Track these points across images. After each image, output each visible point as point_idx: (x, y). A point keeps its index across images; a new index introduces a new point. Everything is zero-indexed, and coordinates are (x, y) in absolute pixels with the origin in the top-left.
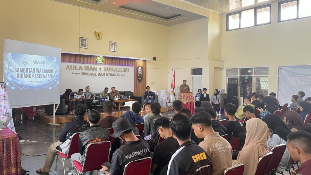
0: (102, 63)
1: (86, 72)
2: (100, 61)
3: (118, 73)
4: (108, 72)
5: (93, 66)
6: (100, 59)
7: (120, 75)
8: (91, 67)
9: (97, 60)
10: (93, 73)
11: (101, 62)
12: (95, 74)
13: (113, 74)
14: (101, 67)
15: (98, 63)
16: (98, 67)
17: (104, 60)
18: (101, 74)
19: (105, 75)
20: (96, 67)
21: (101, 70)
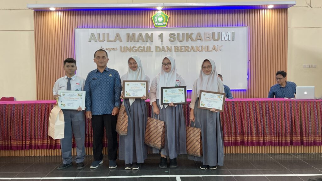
1: (130, 45)
3: (204, 44)
4: (179, 44)
5: (144, 33)
6: (160, 16)
7: (210, 49)
8: (140, 35)
9: (154, 16)
10: (144, 47)
11: (163, 21)
12: (149, 50)
13: (192, 47)
14: (162, 34)
15: (157, 25)
16: (156, 33)
17: (169, 17)
18: (163, 48)
19: (171, 50)
20: (152, 34)
21: (162, 41)
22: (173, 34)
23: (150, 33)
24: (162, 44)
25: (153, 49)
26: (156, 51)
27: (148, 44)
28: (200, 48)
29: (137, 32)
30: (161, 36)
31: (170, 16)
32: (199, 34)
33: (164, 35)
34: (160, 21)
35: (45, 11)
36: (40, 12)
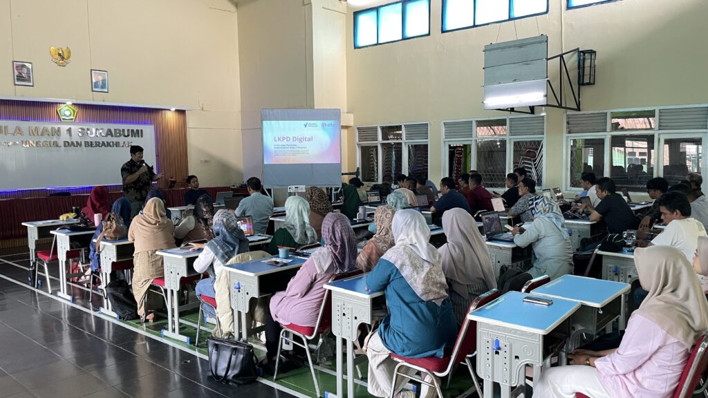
0: (72, 117)
1: (33, 139)
2: (68, 113)
3: (115, 140)
4: (89, 139)
5: (49, 126)
6: (67, 110)
7: (121, 145)
8: (45, 129)
9: (60, 111)
10: (50, 142)
11: (70, 115)
12: (56, 145)
13: (103, 143)
15: (64, 119)
16: (64, 128)
17: (77, 112)
18: (73, 143)
19: (81, 145)
20: (59, 128)
21: (70, 135)
22: (83, 129)
23: (56, 127)
24: (71, 139)
25: (61, 144)
26: (65, 146)
27: (55, 139)
28: (111, 144)
29: (41, 125)
30: (69, 130)
32: (110, 130)
33: (72, 130)
34: (68, 115)
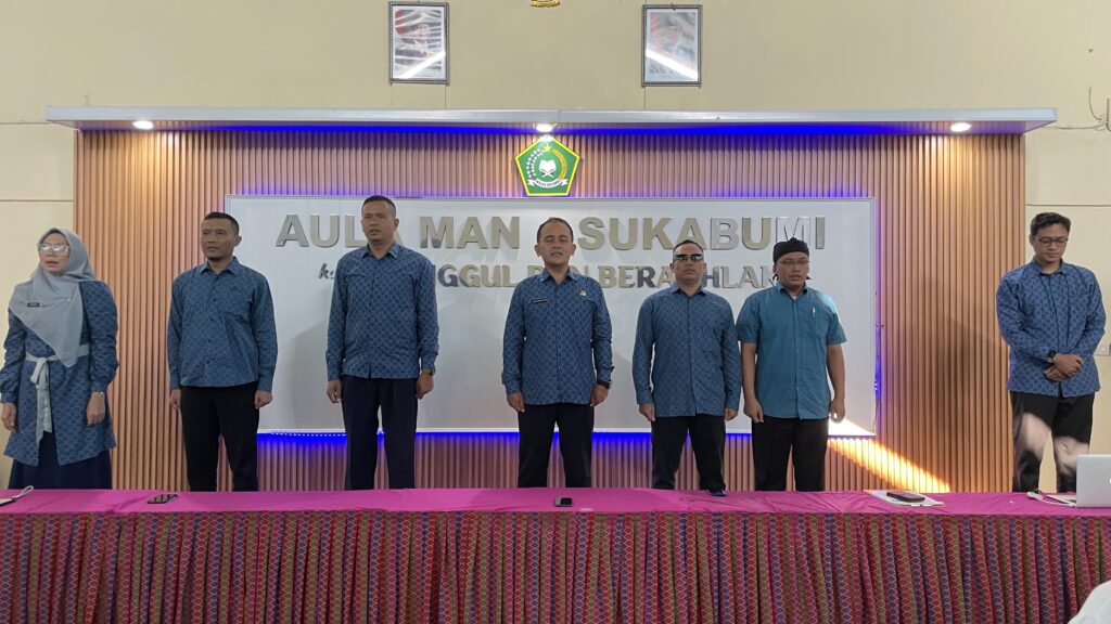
0: (564, 182)
2: (548, 166)
4: (615, 259)
5: (485, 214)
6: (548, 157)
8: (473, 223)
9: (524, 159)
10: (484, 269)
11: (556, 174)
12: (502, 278)
15: (533, 189)
16: (532, 218)
17: (581, 160)
20: (515, 221)
22: (592, 221)
23: (507, 217)
27: (500, 258)
29: (459, 212)
31: (583, 157)
32: (691, 225)
34: (548, 173)
35: (117, 131)
36: (100, 136)
